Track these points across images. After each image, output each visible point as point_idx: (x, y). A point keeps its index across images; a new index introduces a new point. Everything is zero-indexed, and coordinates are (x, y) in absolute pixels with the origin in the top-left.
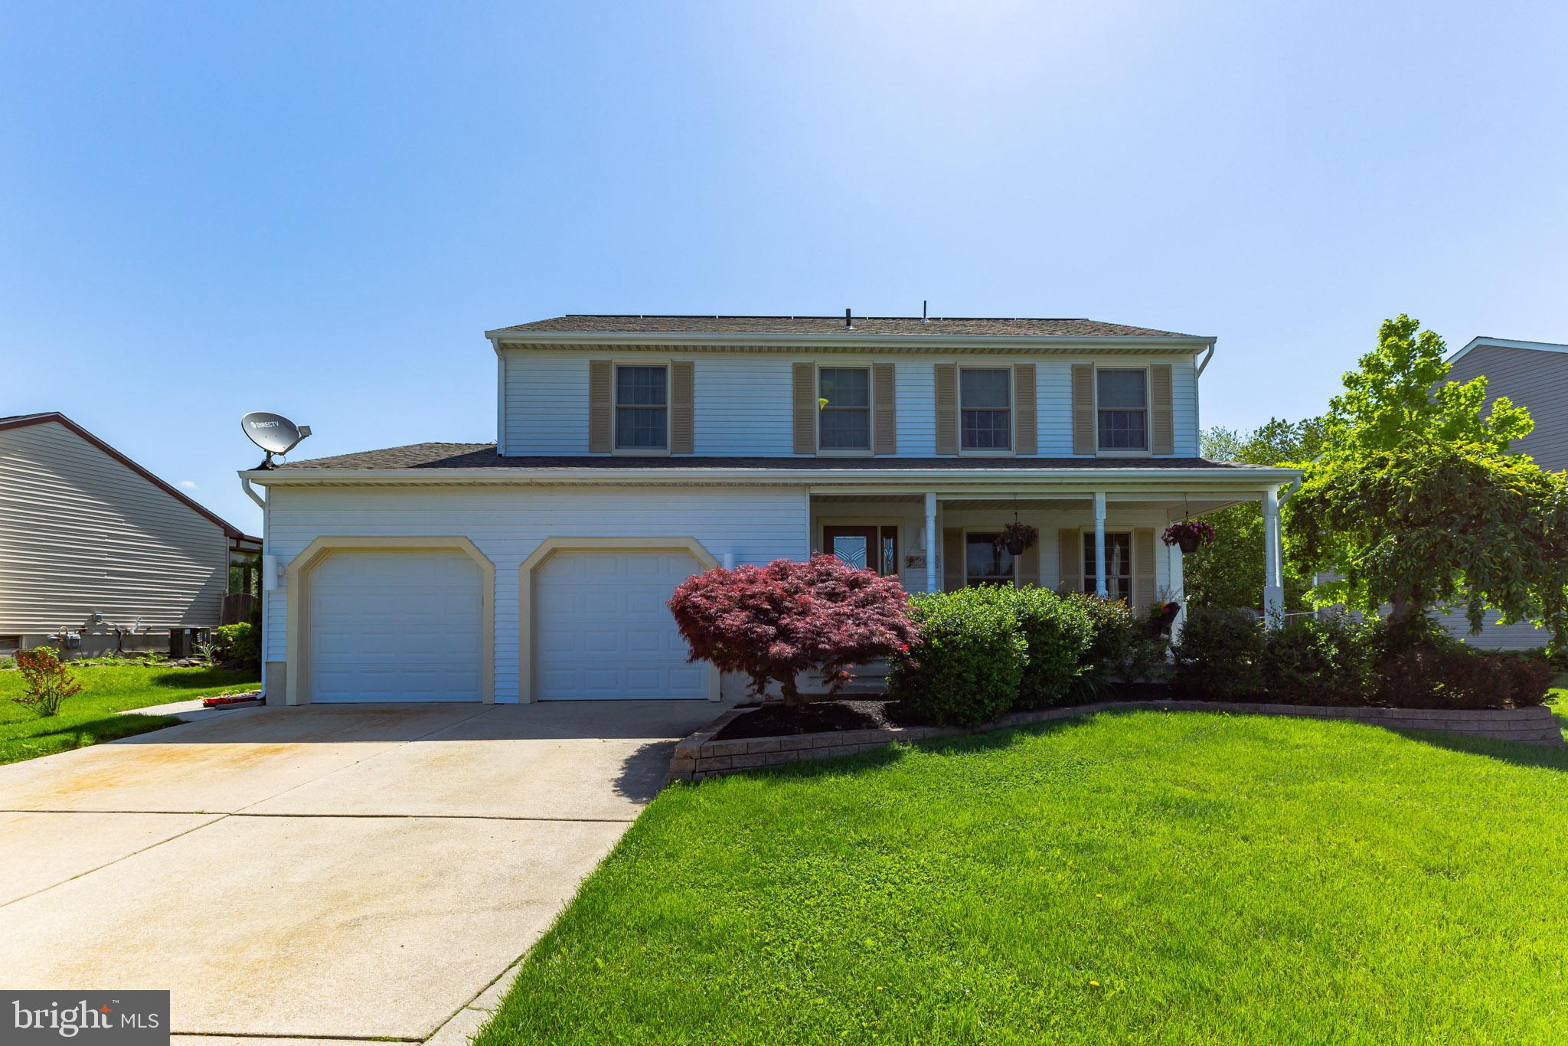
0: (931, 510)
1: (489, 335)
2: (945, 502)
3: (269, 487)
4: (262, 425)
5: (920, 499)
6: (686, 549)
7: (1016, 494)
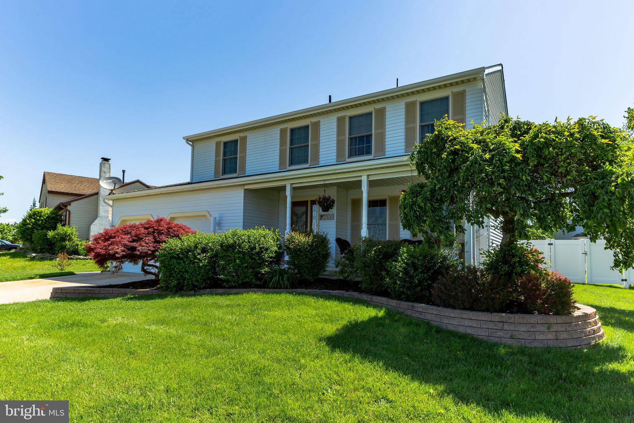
0: (288, 193)
1: (184, 138)
2: (294, 188)
3: (113, 200)
4: (110, 181)
5: (284, 188)
6: (205, 216)
7: (324, 180)
